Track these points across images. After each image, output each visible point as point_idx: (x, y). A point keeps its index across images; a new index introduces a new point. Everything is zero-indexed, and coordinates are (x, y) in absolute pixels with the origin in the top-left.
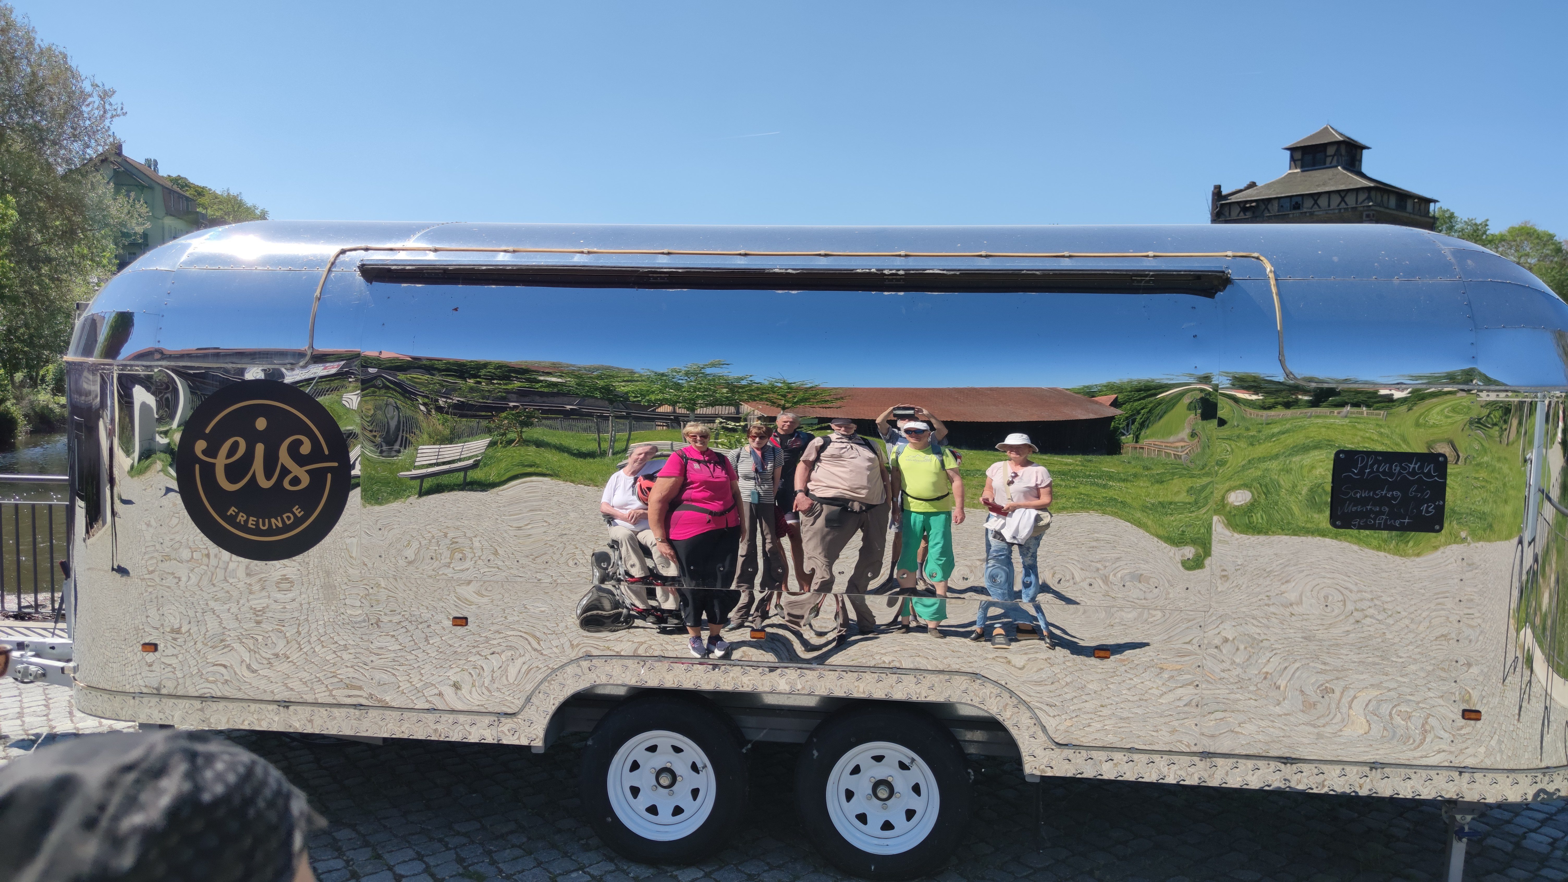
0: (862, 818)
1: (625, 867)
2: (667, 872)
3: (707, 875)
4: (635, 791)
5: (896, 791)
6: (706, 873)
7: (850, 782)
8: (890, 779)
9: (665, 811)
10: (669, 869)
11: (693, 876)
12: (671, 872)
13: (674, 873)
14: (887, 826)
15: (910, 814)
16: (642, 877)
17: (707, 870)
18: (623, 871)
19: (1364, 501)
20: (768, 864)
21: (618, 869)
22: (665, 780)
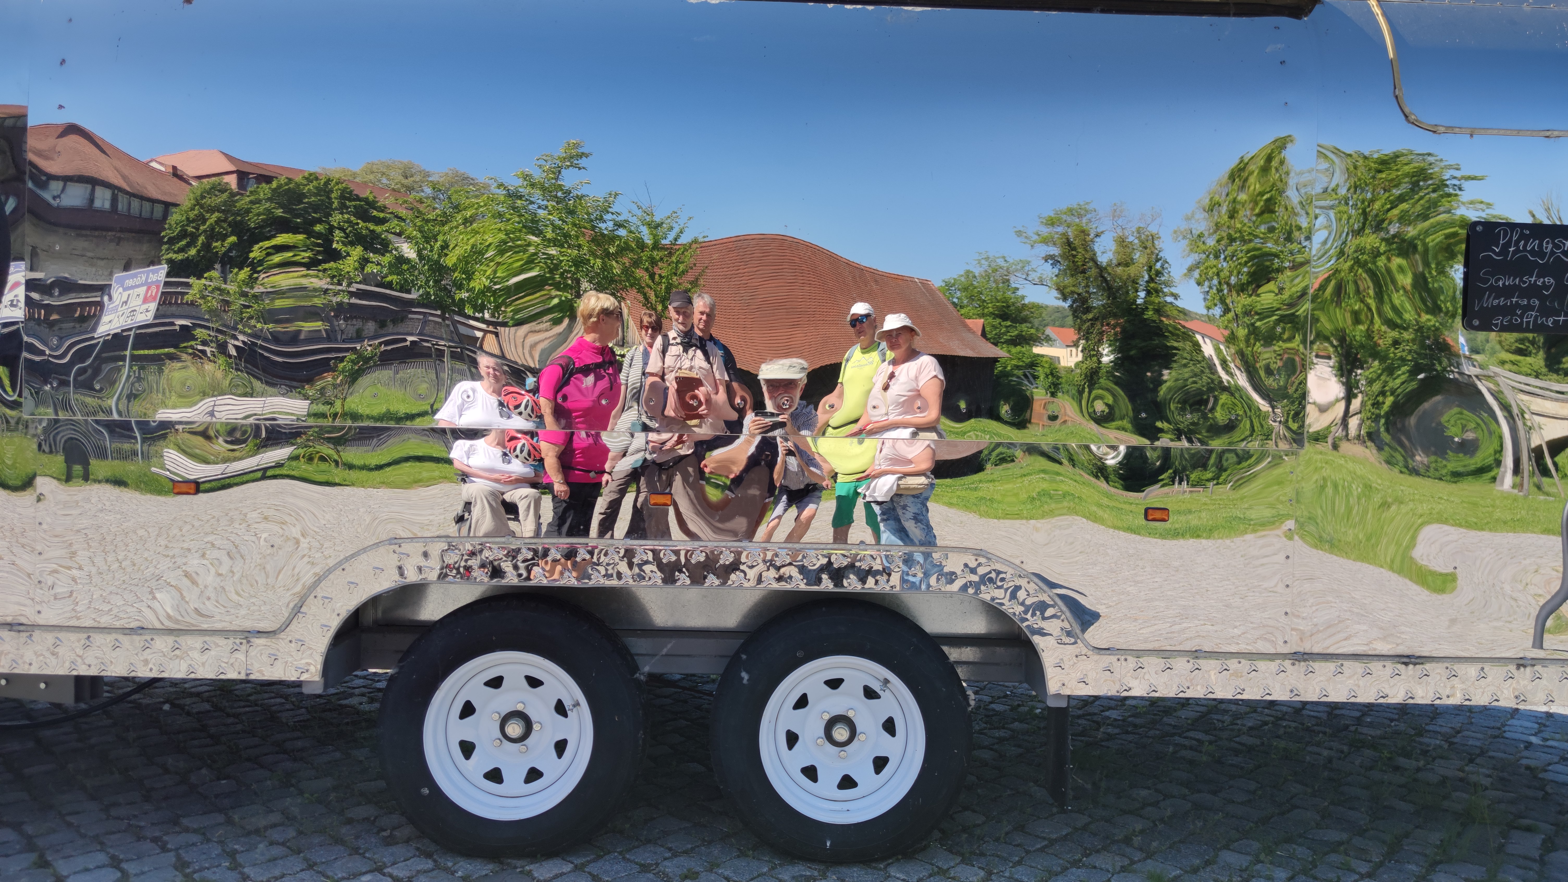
0: (810, 773)
1: (450, 864)
2: (516, 868)
3: (578, 868)
4: (467, 749)
5: (858, 731)
6: (576, 866)
7: (793, 720)
8: (851, 714)
9: (514, 776)
10: (519, 863)
11: (556, 871)
12: (523, 867)
13: (527, 868)
14: (847, 783)
15: (880, 763)
16: (477, 876)
17: (578, 861)
18: (446, 869)
19: (1507, 292)
20: (670, 849)
21: (437, 866)
22: (514, 729)
